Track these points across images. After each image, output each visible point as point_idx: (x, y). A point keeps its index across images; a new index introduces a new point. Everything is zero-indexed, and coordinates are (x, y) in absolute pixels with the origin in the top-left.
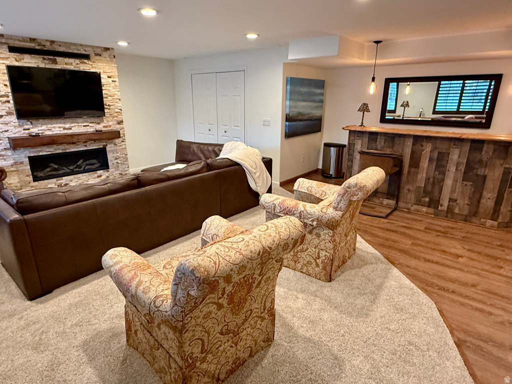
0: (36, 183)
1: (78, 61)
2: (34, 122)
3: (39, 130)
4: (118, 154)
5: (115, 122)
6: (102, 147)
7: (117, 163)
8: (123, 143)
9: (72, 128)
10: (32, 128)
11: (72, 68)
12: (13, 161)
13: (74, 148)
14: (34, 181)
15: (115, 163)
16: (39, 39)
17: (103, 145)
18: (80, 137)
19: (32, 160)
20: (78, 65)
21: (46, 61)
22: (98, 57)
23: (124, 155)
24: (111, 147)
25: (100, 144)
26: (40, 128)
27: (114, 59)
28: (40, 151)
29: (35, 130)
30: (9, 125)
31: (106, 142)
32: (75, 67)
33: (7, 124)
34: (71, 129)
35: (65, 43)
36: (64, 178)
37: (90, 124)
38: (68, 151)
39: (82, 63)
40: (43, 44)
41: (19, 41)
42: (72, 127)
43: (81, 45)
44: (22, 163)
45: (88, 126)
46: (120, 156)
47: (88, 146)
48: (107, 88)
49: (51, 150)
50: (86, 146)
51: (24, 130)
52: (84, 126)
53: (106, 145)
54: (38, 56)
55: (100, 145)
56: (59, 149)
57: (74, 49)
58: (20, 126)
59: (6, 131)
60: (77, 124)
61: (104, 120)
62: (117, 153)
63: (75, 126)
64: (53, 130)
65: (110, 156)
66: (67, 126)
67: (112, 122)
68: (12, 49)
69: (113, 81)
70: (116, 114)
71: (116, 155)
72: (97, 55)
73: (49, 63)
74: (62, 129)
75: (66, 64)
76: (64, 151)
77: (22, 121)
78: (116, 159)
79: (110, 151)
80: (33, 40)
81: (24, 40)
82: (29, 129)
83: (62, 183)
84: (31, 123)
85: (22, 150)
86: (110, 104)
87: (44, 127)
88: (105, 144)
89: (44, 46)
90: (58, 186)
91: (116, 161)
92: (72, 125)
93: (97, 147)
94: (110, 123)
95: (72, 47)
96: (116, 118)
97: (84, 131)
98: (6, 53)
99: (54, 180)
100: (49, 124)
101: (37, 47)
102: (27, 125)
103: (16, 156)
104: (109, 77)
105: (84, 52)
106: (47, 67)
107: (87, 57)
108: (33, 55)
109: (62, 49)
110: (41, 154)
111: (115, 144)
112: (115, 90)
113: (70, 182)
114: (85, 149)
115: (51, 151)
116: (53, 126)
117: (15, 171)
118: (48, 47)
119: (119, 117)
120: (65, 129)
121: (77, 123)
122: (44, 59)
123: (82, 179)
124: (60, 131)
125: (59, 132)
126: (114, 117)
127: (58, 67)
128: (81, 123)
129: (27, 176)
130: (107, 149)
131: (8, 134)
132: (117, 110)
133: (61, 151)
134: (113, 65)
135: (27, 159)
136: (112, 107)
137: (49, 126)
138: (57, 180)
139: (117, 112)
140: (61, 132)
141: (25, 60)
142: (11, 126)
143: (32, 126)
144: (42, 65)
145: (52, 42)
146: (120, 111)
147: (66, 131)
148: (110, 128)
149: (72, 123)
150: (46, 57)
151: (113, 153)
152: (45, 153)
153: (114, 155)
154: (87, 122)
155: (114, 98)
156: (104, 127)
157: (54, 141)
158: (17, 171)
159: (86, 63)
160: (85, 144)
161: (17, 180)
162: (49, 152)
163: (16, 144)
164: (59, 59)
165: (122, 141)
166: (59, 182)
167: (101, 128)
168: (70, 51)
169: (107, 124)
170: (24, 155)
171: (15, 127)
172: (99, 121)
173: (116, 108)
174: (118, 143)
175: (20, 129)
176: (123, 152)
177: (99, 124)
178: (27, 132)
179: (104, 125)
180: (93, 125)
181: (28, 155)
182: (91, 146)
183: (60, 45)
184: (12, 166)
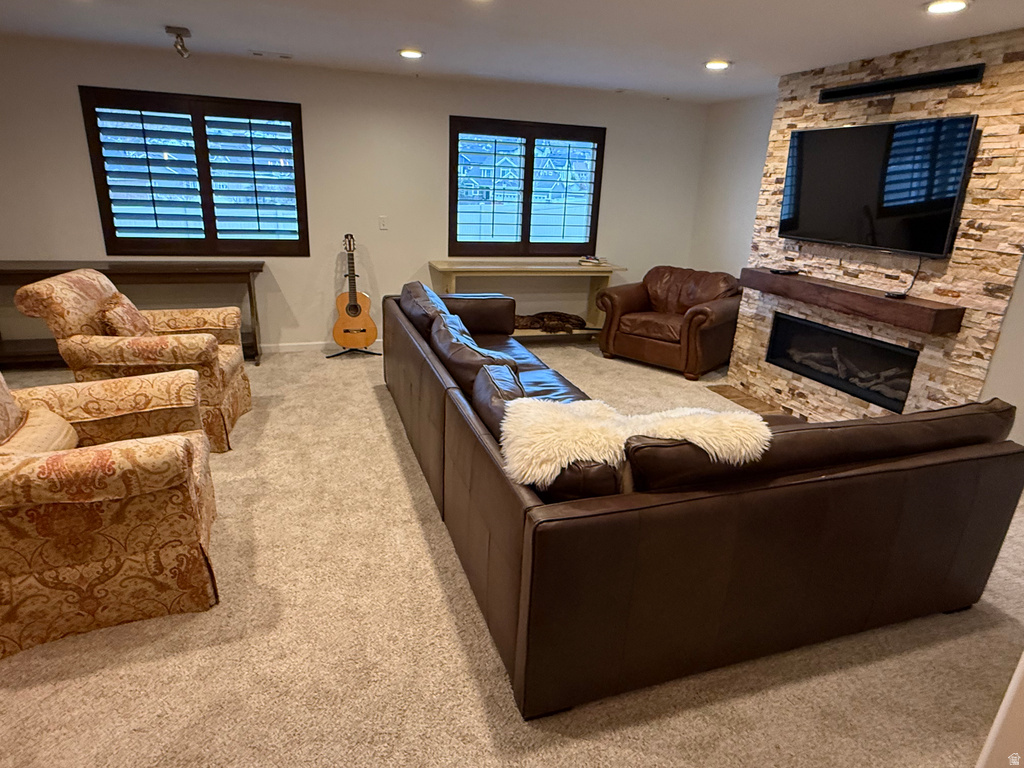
0: (768, 365)
1: (944, 93)
2: (805, 247)
3: (805, 266)
4: (944, 389)
5: (981, 286)
6: (907, 345)
8: (975, 361)
9: (861, 275)
10: (798, 259)
11: (921, 115)
12: (755, 311)
13: (846, 324)
14: (767, 361)
16: (879, 58)
17: (912, 343)
18: (833, 296)
19: (779, 319)
20: (941, 106)
21: (872, 110)
22: (1014, 67)
24: (932, 357)
25: (905, 336)
26: (809, 262)
28: (790, 308)
29: (799, 264)
30: (774, 246)
31: (924, 338)
32: (930, 113)
34: (857, 276)
35: (931, 48)
36: (805, 380)
37: (903, 276)
38: (831, 325)
39: (953, 96)
40: (882, 67)
41: (844, 73)
42: (862, 272)
43: (973, 41)
44: (763, 319)
45: (897, 278)
46: (948, 394)
47: (875, 329)
48: (1002, 169)
49: (809, 312)
50: (871, 328)
51: (787, 259)
52: (888, 276)
53: (922, 347)
54: (860, 101)
55: (905, 340)
56: (820, 316)
58: (784, 251)
59: (766, 256)
60: (873, 268)
61: (946, 270)
62: (944, 383)
63: (868, 272)
64: (825, 270)
65: (919, 381)
66: (852, 267)
67: (969, 284)
68: (829, 96)
70: (994, 261)
71: (939, 387)
73: (876, 114)
74: (841, 273)
75: (913, 107)
79: (926, 368)
80: (866, 63)
81: (851, 68)
82: (792, 260)
83: (798, 388)
84: (800, 248)
86: (987, 223)
87: (814, 261)
88: (918, 340)
89: (882, 71)
90: (790, 389)
92: (864, 268)
93: (894, 342)
94: (962, 286)
95: (945, 54)
96: (987, 273)
98: (813, 106)
99: (789, 374)
100: (824, 256)
101: (868, 80)
102: (794, 250)
103: (761, 304)
106: (871, 122)
107: (973, 75)
108: (854, 101)
109: (913, 69)
110: (791, 313)
111: (947, 354)
113: (810, 396)
114: (865, 335)
115: (807, 315)
116: (828, 261)
117: (752, 329)
118: (891, 72)
119: (1003, 270)
120: (846, 273)
121: (876, 265)
122: (870, 104)
123: (832, 402)
124: (837, 276)
125: (833, 278)
126: (985, 268)
127: (892, 119)
128: (883, 267)
129: (762, 345)
130: (920, 359)
131: (768, 261)
132: (1003, 247)
133: (820, 321)
135: (772, 316)
136: (991, 233)
137: (823, 260)
138: (794, 378)
139: (1000, 254)
140: (838, 280)
141: (837, 116)
142: (774, 249)
143: (797, 254)
144: (861, 122)
145: (901, 56)
146: (1017, 252)
147: (847, 280)
149: (865, 263)
150: (875, 99)
151: (932, 379)
152: (796, 315)
153: (930, 384)
154: (899, 267)
156: (939, 292)
158: (755, 330)
159: (964, 95)
160: (870, 323)
161: (748, 346)
162: (802, 313)
164: (901, 98)
165: (978, 355)
166: (795, 382)
167: (927, 292)
168: (935, 68)
169: (949, 287)
170: (770, 306)
171: (778, 250)
172: (929, 272)
173: (1004, 240)
174: (959, 356)
175: (783, 256)
176: (965, 390)
177: (926, 279)
178: (789, 263)
179: (939, 285)
180: (910, 278)
181: (775, 308)
182: (882, 333)
183: (916, 60)
184: (752, 318)
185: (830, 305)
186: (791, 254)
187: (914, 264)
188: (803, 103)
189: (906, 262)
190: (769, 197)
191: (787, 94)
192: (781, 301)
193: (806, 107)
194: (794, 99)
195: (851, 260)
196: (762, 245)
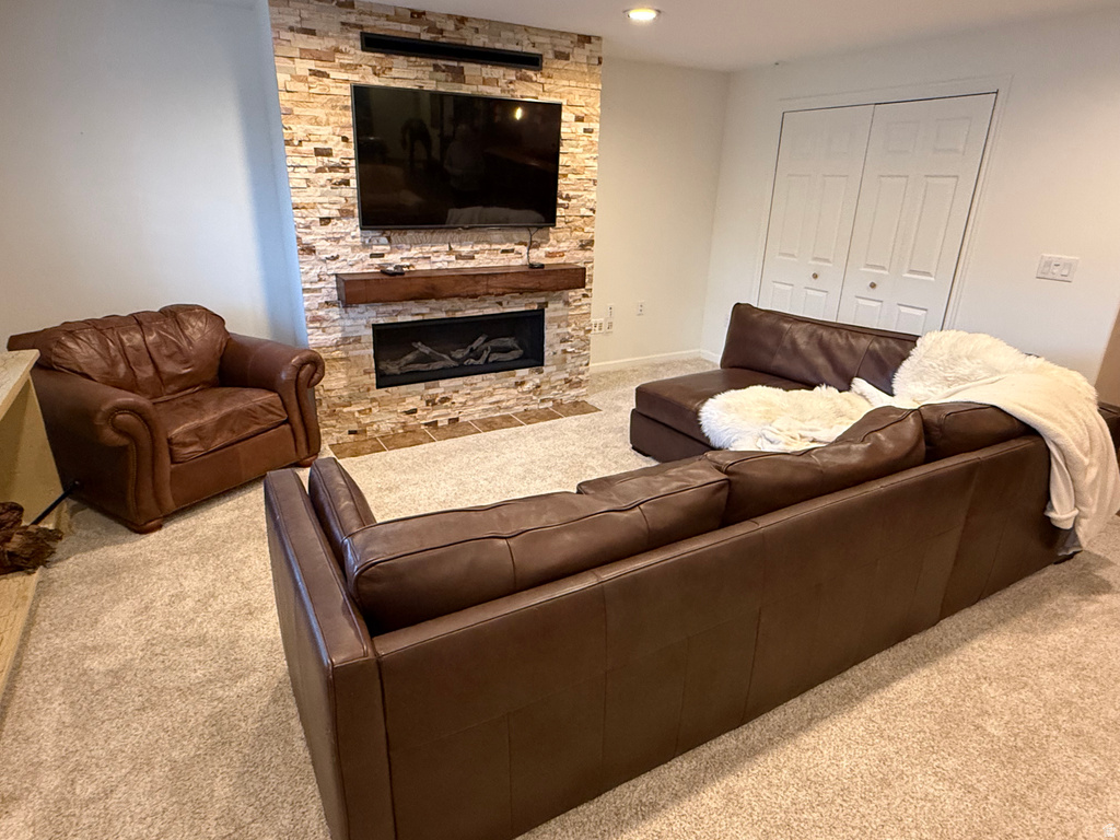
0: (382, 391)
1: (512, 74)
2: (395, 237)
3: (402, 259)
4: (569, 330)
5: (576, 244)
6: (536, 307)
7: (565, 351)
8: (585, 301)
9: (476, 256)
10: (389, 253)
11: (495, 92)
12: (340, 335)
13: (473, 308)
14: (378, 387)
15: (559, 352)
16: (432, 14)
17: (538, 304)
18: (492, 282)
19: (380, 332)
20: (511, 86)
21: (440, 75)
22: (560, 64)
23: (582, 333)
24: (556, 310)
25: (531, 300)
26: (406, 254)
27: (598, 70)
28: (399, 313)
29: (394, 259)
30: (342, 242)
31: (546, 296)
32: (503, 91)
33: (337, 240)
34: (473, 258)
35: (490, 21)
36: (443, 383)
37: (517, 248)
38: (459, 315)
39: (521, 78)
40: (439, 25)
41: (388, 18)
42: (477, 252)
43: (526, 29)
44: (358, 340)
45: (512, 251)
46: (573, 333)
47: (505, 303)
48: (571, 150)
49: (425, 310)
50: (500, 304)
51: (372, 256)
52: (504, 251)
53: (546, 304)
54: (423, 61)
55: (532, 303)
56: (440, 310)
57: (509, 41)
58: (365, 246)
59: (334, 258)
60: (487, 247)
61: (551, 237)
62: (569, 325)
63: (483, 251)
64: (433, 259)
65: (550, 333)
66: (465, 250)
67: (567, 244)
68: (371, 43)
69: (585, 131)
70: (579, 223)
71: (565, 330)
72: (561, 56)
73: (447, 81)
74: (453, 258)
75: (485, 82)
76: (450, 315)
77: (371, 234)
78: (564, 341)
79: (553, 320)
80: (417, 16)
81: (396, 16)
82: (382, 255)
83: (437, 395)
84: (389, 238)
85: (362, 307)
86: (571, 193)
87: (415, 252)
88: (543, 300)
89: (441, 32)
90: (428, 402)
91: (563, 346)
92: (477, 248)
93: (523, 309)
94: (564, 246)
95: (503, 34)
96: (577, 233)
97: (502, 263)
98: (353, 52)
99: (420, 387)
100: (426, 243)
101: (426, 37)
102: (379, 244)
103: (348, 323)
104: (579, 119)
105: (530, 50)
106: (441, 89)
107: (533, 62)
108: (413, 59)
109: (480, 41)
110: (400, 319)
111: (567, 303)
112: (588, 155)
113: (456, 395)
114: (496, 312)
115: (423, 314)
116: (434, 249)
117: (342, 359)
118: (451, 35)
119: (587, 229)
120: (459, 257)
121: (490, 243)
122: (437, 68)
123: (480, 388)
124: (448, 262)
125: (445, 265)
126: (575, 229)
127: (465, 90)
128: (496, 243)
129: (366, 372)
130: (546, 315)
131: (339, 265)
132: (584, 211)
133: (443, 315)
134: (594, 86)
135: (370, 332)
136: (573, 201)
137: (427, 248)
138: (427, 388)
139: (583, 217)
140: (452, 266)
141: (394, 73)
142: (344, 247)
143: (388, 248)
144: (430, 86)
145: (462, 20)
146: (591, 213)
147: (461, 264)
148: (561, 260)
149: (478, 242)
150: (441, 63)
151: (559, 326)
152: (409, 319)
153: (559, 331)
154: (511, 241)
155: (583, 177)
156: (550, 255)
157: (433, 288)
158: (347, 359)
159: (530, 80)
160: (499, 299)
161: (344, 382)
162: (417, 314)
163: (352, 292)
164: (471, 69)
165: (584, 296)
166: (431, 391)
167: (540, 258)
168: (498, 46)
169: (556, 249)
170: (364, 321)
171: (353, 248)
172: (539, 240)
173: (584, 205)
174: (575, 301)
175: (364, 254)
176: (582, 325)
177: (537, 246)
178: (377, 261)
179: (548, 249)
180: (524, 249)
181: (373, 321)
182: (511, 304)
183: (477, 30)
184: (337, 345)
185: (491, 291)
186: (377, 249)
187: (525, 235)
188: (330, 43)
189: (516, 235)
190: (312, 176)
191: (293, 21)
192: (382, 309)
193: (337, 50)
194: (311, 32)
195: (460, 243)
196: (320, 245)
